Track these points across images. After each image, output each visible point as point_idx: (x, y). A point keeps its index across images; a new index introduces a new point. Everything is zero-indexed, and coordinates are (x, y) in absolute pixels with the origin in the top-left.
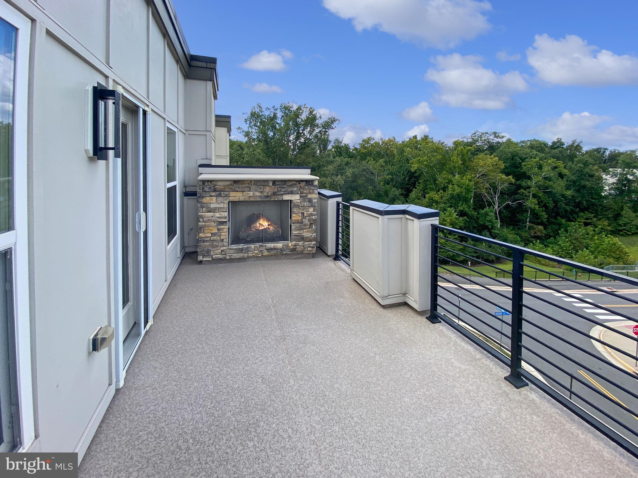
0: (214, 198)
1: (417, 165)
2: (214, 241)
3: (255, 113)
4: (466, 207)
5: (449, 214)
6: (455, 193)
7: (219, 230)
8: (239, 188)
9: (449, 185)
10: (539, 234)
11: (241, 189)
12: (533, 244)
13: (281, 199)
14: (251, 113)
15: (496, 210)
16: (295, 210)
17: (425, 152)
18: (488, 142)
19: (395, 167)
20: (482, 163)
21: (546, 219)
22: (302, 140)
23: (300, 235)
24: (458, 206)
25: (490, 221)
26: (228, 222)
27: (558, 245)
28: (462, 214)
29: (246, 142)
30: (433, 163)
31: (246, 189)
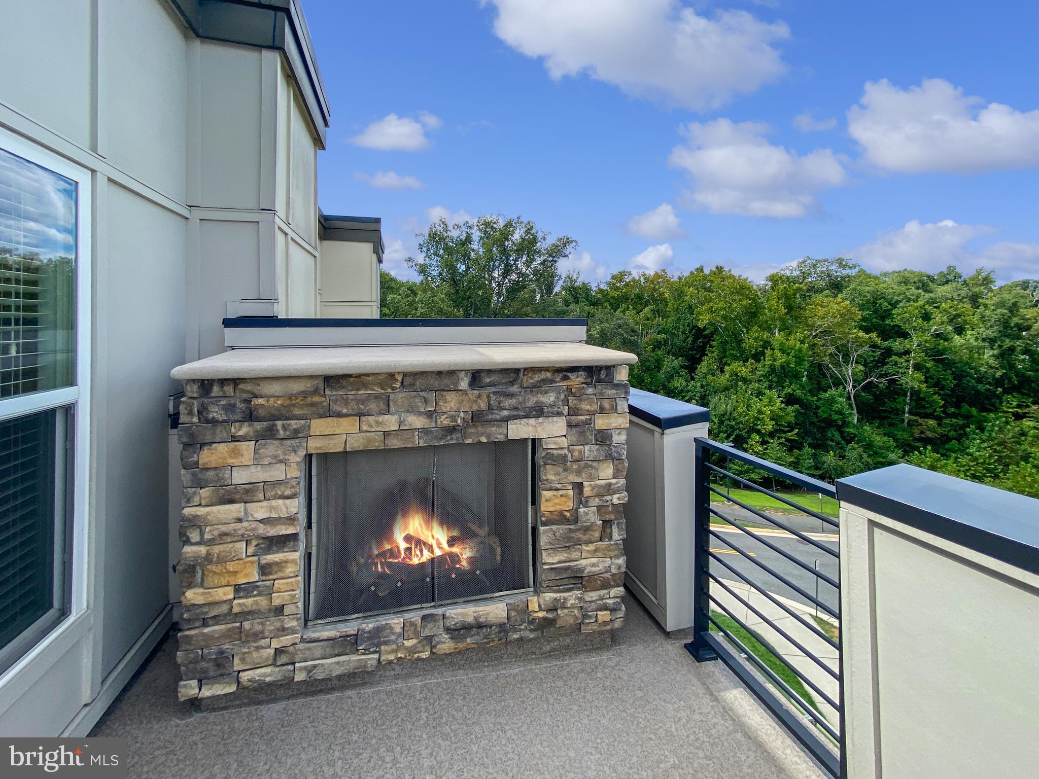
0: (247, 448)
1: (708, 317)
2: (245, 614)
3: (435, 234)
4: (798, 389)
5: (767, 400)
6: (777, 364)
7: (265, 570)
8: (346, 402)
9: (766, 351)
10: (929, 434)
11: (353, 407)
12: (920, 452)
13: (501, 438)
14: (430, 234)
15: (849, 393)
16: (549, 474)
17: (720, 294)
18: (829, 276)
19: (669, 320)
20: (821, 312)
21: (941, 407)
22: (514, 277)
23: (569, 568)
24: (783, 387)
25: (840, 412)
26: (302, 537)
27: (968, 454)
28: (790, 400)
29: (422, 283)
30: (735, 313)
31: (373, 406)
